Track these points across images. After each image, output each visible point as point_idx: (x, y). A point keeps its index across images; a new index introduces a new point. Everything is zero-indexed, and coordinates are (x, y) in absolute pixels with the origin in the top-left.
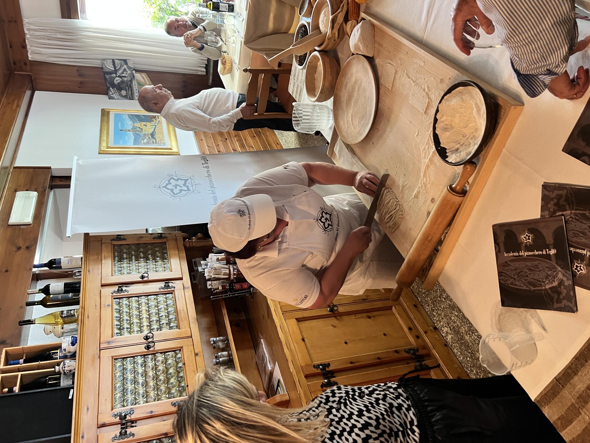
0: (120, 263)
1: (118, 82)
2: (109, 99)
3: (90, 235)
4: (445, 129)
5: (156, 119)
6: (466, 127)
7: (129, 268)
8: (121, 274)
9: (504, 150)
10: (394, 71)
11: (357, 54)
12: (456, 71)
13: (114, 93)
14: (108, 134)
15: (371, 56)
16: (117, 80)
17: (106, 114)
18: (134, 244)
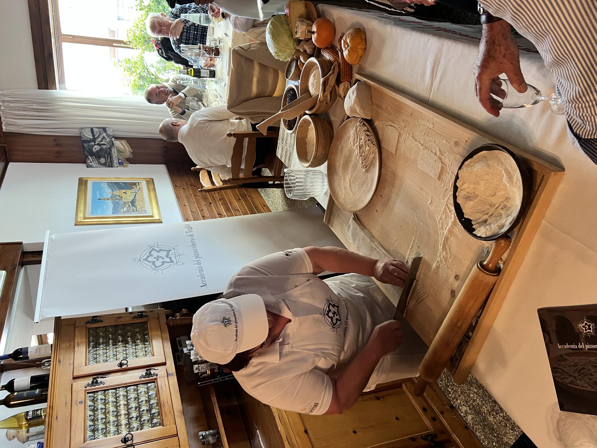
0: (95, 349)
1: (97, 150)
2: (87, 167)
3: (62, 318)
4: (468, 198)
5: (136, 186)
6: (493, 196)
7: (105, 355)
8: (96, 362)
9: (543, 221)
10: (397, 134)
11: (354, 117)
12: (475, 133)
13: (93, 161)
14: (85, 203)
15: (369, 118)
16: (96, 148)
17: (83, 183)
18: (111, 326)
